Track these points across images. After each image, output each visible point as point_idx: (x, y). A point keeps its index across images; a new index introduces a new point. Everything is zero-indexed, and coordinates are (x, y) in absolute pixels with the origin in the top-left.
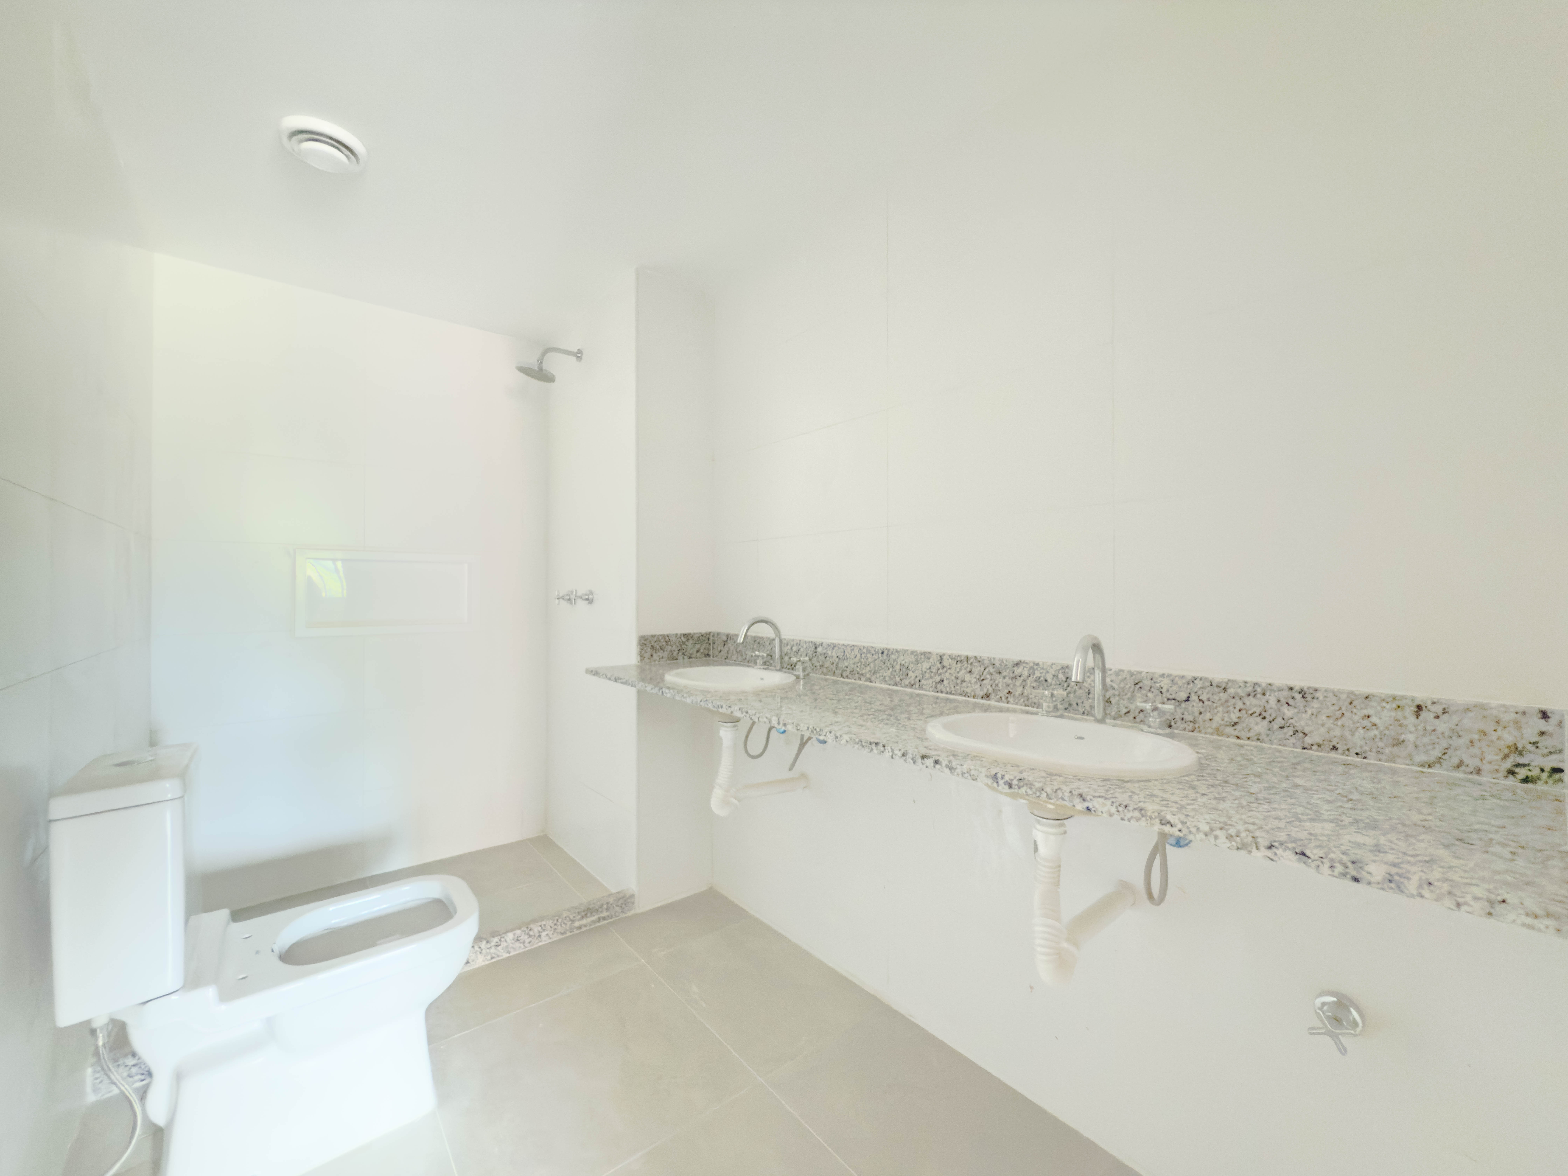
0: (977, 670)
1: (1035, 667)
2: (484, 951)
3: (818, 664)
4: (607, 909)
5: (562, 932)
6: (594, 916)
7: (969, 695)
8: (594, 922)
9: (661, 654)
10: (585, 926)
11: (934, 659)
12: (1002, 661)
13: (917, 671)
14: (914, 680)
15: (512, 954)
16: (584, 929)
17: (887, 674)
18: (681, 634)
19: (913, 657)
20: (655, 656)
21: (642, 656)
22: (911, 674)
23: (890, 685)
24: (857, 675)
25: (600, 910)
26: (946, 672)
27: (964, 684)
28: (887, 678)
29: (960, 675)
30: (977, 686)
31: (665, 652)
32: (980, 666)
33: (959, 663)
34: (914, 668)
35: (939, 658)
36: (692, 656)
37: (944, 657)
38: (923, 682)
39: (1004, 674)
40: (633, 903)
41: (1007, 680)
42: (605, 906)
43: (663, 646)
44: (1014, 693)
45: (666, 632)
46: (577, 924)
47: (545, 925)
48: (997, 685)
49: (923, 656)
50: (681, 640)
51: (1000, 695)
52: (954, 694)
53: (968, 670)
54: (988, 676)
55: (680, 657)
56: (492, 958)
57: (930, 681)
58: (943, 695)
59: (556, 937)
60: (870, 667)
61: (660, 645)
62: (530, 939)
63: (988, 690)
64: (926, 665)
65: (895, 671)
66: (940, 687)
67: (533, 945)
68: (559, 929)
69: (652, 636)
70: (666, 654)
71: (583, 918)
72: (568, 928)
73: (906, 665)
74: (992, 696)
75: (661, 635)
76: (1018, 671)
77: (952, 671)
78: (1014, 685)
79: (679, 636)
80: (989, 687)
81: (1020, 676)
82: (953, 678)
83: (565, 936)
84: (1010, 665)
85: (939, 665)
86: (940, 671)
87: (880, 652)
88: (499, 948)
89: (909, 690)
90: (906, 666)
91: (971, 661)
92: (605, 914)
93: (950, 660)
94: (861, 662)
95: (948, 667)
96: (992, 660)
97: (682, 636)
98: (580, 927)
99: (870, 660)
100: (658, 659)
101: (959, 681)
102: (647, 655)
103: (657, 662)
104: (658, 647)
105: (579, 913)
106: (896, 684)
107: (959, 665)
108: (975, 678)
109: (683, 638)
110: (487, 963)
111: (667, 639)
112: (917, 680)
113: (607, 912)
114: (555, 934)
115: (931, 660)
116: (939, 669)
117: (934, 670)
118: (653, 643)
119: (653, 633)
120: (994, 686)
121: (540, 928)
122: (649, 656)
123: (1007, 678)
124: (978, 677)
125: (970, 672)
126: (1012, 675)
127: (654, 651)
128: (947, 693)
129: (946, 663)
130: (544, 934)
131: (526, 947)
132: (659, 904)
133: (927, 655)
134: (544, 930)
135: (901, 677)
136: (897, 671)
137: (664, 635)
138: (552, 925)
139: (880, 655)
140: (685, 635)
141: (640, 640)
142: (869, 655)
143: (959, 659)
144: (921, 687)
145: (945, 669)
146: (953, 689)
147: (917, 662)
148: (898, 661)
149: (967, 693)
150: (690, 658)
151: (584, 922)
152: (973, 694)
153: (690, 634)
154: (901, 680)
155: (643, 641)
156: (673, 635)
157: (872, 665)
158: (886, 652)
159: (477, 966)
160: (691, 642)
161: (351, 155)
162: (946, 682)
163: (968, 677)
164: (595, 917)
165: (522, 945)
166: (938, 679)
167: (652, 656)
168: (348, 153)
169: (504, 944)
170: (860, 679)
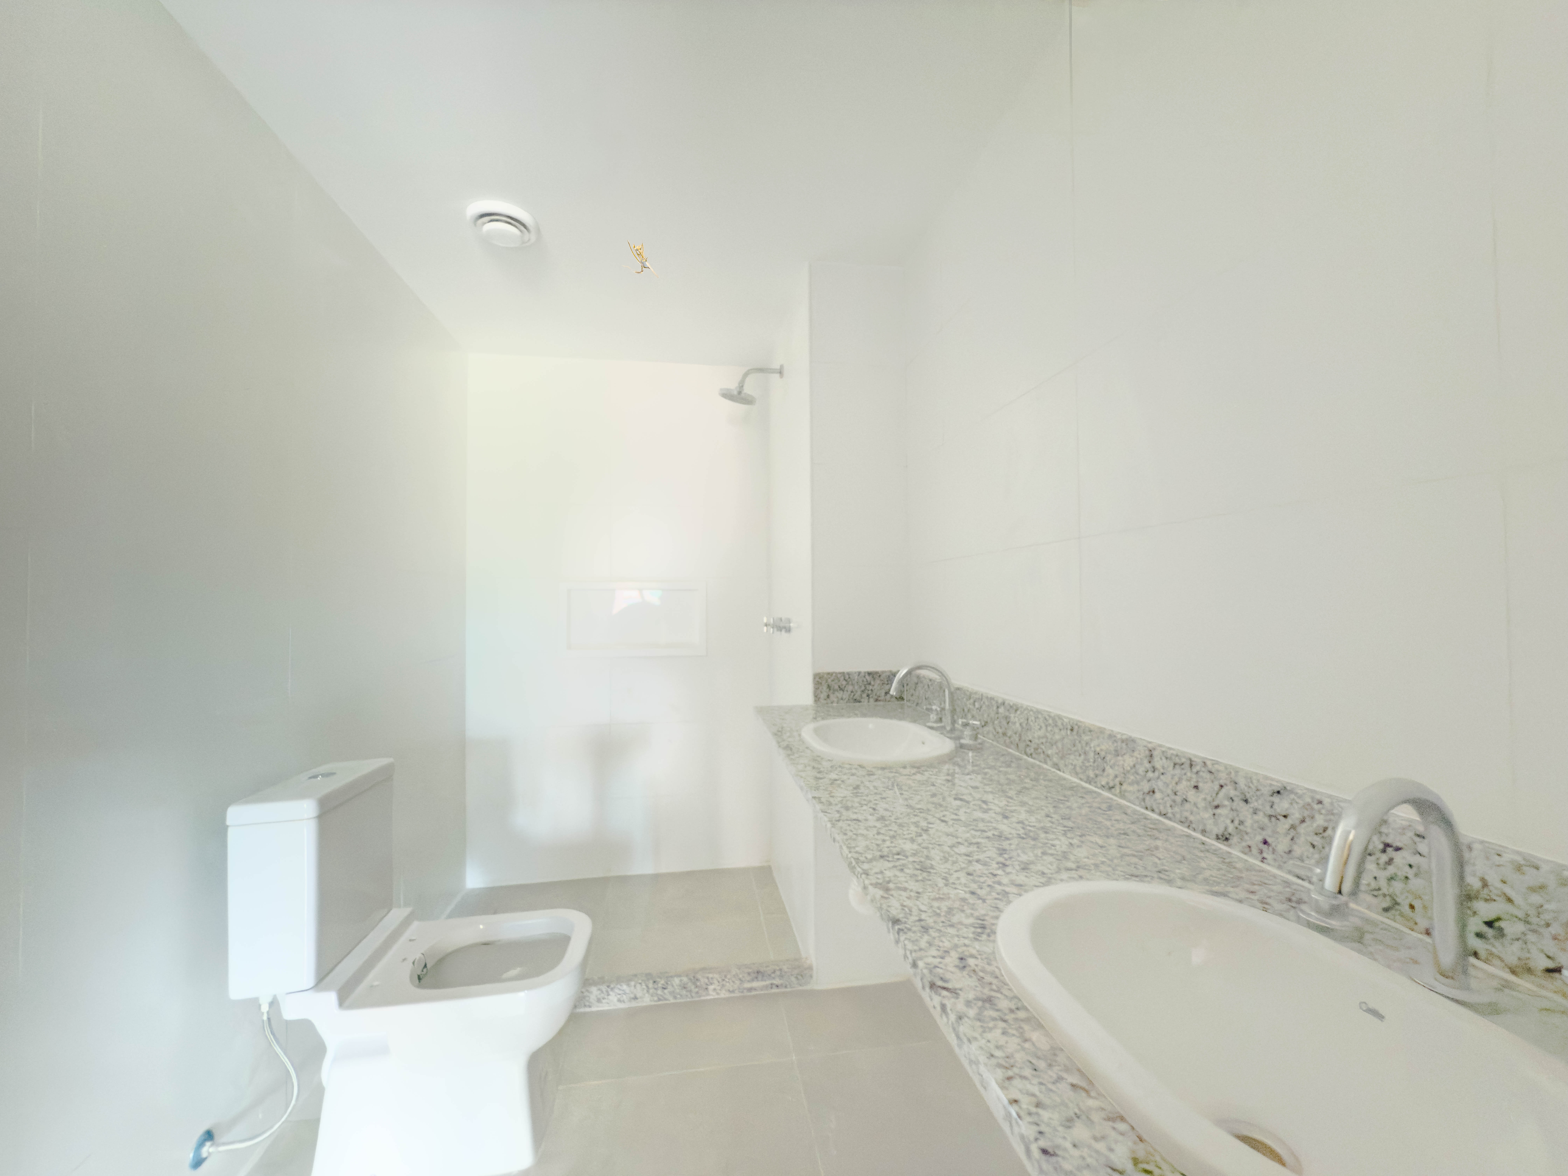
0: (1208, 787)
1: (1316, 807)
2: (651, 991)
3: (1000, 731)
4: (781, 976)
5: (731, 990)
6: (765, 981)
7: (1194, 826)
8: (766, 987)
9: (840, 694)
10: (755, 989)
11: (1141, 753)
12: (1249, 779)
13: (1116, 768)
14: (1113, 780)
15: (678, 1001)
16: (754, 993)
17: (1079, 761)
18: (865, 673)
19: (1110, 744)
20: (833, 698)
21: (817, 698)
22: (1109, 770)
23: (1081, 779)
24: (1042, 755)
25: (773, 975)
26: (1158, 778)
27: (1187, 806)
28: (1078, 769)
29: (1181, 787)
30: (1207, 815)
31: (845, 692)
32: (1213, 782)
33: (1177, 767)
34: (1112, 761)
35: (1147, 752)
36: (879, 698)
37: (1155, 753)
38: (1125, 787)
39: (1254, 804)
40: (811, 976)
41: (1260, 817)
42: (778, 973)
43: (842, 685)
44: (1273, 845)
45: (846, 670)
46: (747, 985)
47: (712, 978)
48: (1241, 823)
49: (1124, 745)
50: (865, 680)
51: (1249, 843)
52: (1170, 819)
53: (1193, 783)
54: (1226, 803)
55: (865, 700)
56: (659, 1000)
57: (1135, 788)
58: (1154, 816)
59: (724, 994)
60: (1057, 748)
61: (839, 684)
62: (697, 990)
63: (1226, 829)
64: (1128, 761)
65: (1089, 761)
66: (1149, 801)
67: (700, 996)
68: (729, 986)
69: (828, 674)
70: (846, 695)
71: (753, 980)
72: (736, 986)
73: (1103, 754)
74: (1234, 840)
75: (840, 673)
76: (1282, 805)
77: (1166, 778)
78: (1275, 832)
79: (862, 674)
80: (1228, 822)
81: (1285, 816)
82: (1169, 791)
83: (732, 995)
84: (1266, 791)
85: (1148, 765)
86: (1150, 774)
87: (1069, 727)
88: (666, 991)
89: (1106, 794)
90: (1102, 757)
91: (1198, 768)
92: (777, 981)
93: (1164, 760)
94: (1047, 738)
95: (1162, 771)
96: (1233, 774)
97: (867, 674)
98: (750, 990)
99: (1057, 737)
100: (836, 700)
101: (1178, 799)
102: (823, 695)
103: (835, 704)
104: (836, 687)
105: (749, 974)
106: (1089, 781)
107: (1178, 771)
108: (1205, 799)
109: (867, 677)
110: (653, 1003)
111: (847, 677)
112: (1118, 780)
113: (780, 979)
114: (724, 991)
115: (1136, 754)
116: (1147, 772)
117: (1141, 770)
118: (829, 680)
119: (830, 670)
120: (1236, 822)
121: (706, 981)
122: (826, 697)
123: (1261, 814)
124: (1209, 798)
125: (1196, 787)
126: (1270, 811)
127: (832, 691)
128: (1160, 814)
129: (1158, 763)
130: (711, 987)
131: (692, 997)
132: (843, 985)
133: (1129, 743)
134: (711, 984)
135: (1097, 772)
136: (1091, 760)
137: (844, 673)
138: (720, 980)
139: (1069, 732)
140: (869, 674)
141: (814, 678)
142: (1056, 730)
143: (1177, 760)
144: (1122, 795)
145: (1157, 774)
146: (1170, 810)
147: (1117, 754)
148: (1092, 745)
149: (1191, 822)
150: (877, 700)
151: (755, 984)
152: (1201, 828)
153: (877, 673)
154: (1097, 776)
155: (817, 679)
156: (855, 673)
157: (1060, 745)
158: (1076, 728)
159: (644, 1004)
160: (878, 682)
161: (525, 230)
162: (1158, 795)
163: (1191, 795)
164: (768, 982)
165: (688, 994)
166: (1146, 787)
167: (828, 696)
168: (522, 228)
169: (670, 988)
170: (1046, 763)
